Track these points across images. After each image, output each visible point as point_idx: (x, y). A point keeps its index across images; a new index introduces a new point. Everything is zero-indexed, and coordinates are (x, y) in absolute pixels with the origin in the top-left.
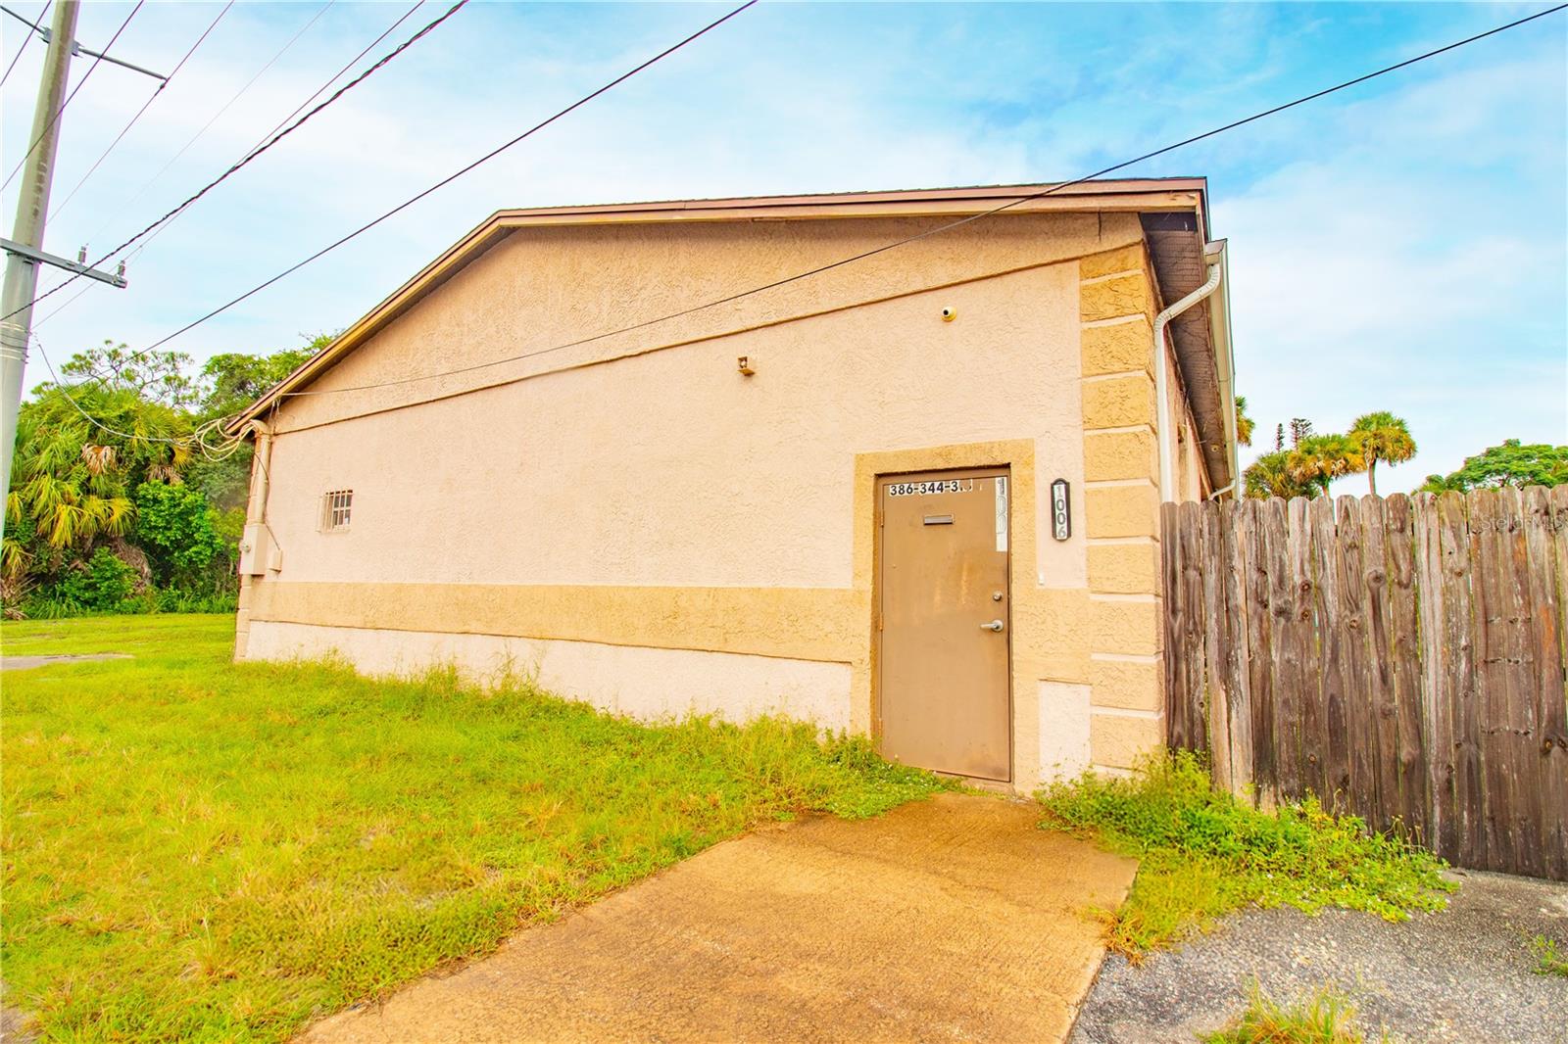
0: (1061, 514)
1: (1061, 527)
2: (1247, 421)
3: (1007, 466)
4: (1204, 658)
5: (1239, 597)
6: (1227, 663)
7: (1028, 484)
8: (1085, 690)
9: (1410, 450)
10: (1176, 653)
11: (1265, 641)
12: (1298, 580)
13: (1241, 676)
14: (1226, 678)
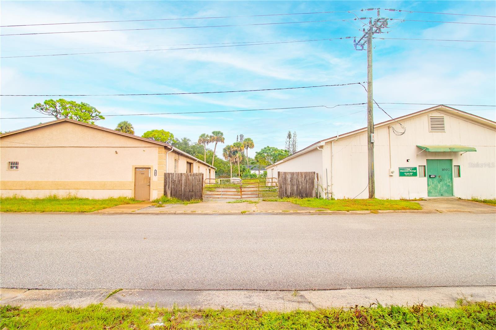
0: (155, 174)
1: (155, 175)
3: (150, 168)
4: (167, 186)
5: (170, 182)
6: (169, 187)
7: (152, 170)
8: (157, 191)
9: (253, 146)
10: (165, 186)
11: (172, 185)
13: (170, 188)
14: (169, 188)
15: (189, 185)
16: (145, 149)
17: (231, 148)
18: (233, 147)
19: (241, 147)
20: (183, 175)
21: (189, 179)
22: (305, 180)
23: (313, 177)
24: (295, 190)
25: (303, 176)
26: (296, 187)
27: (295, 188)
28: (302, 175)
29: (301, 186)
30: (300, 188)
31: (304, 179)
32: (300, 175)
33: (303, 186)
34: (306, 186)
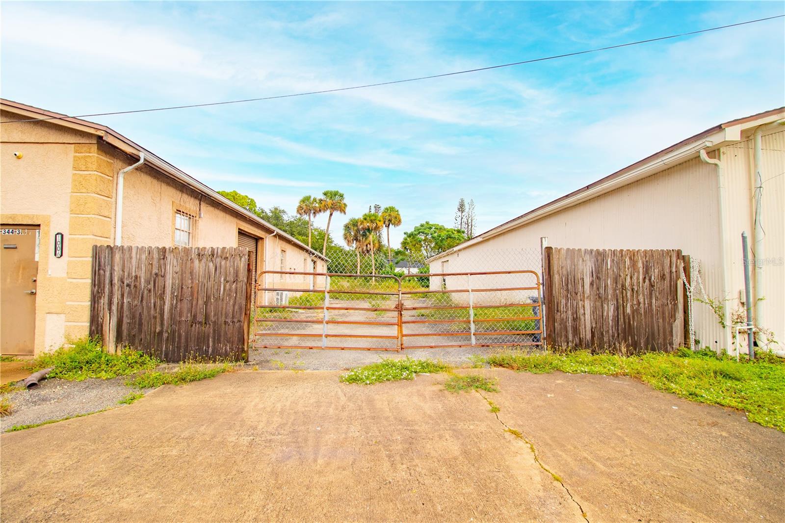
0: (59, 249)
1: (59, 252)
2: (345, 204)
3: (39, 225)
4: (104, 301)
5: (116, 280)
6: (110, 303)
7: (47, 233)
8: (63, 316)
10: (95, 299)
11: (123, 296)
12: (134, 274)
13: (114, 308)
14: (110, 309)
15: (192, 295)
16: (20, 150)
17: (359, 224)
18: (362, 223)
19: (378, 222)
20: (169, 257)
21: (191, 273)
22: (647, 281)
23: (674, 270)
24: (611, 318)
25: (640, 265)
26: (612, 308)
27: (610, 310)
28: (634, 264)
29: (632, 306)
30: (629, 310)
31: (641, 277)
32: (627, 260)
33: (639, 303)
34: (650, 304)
